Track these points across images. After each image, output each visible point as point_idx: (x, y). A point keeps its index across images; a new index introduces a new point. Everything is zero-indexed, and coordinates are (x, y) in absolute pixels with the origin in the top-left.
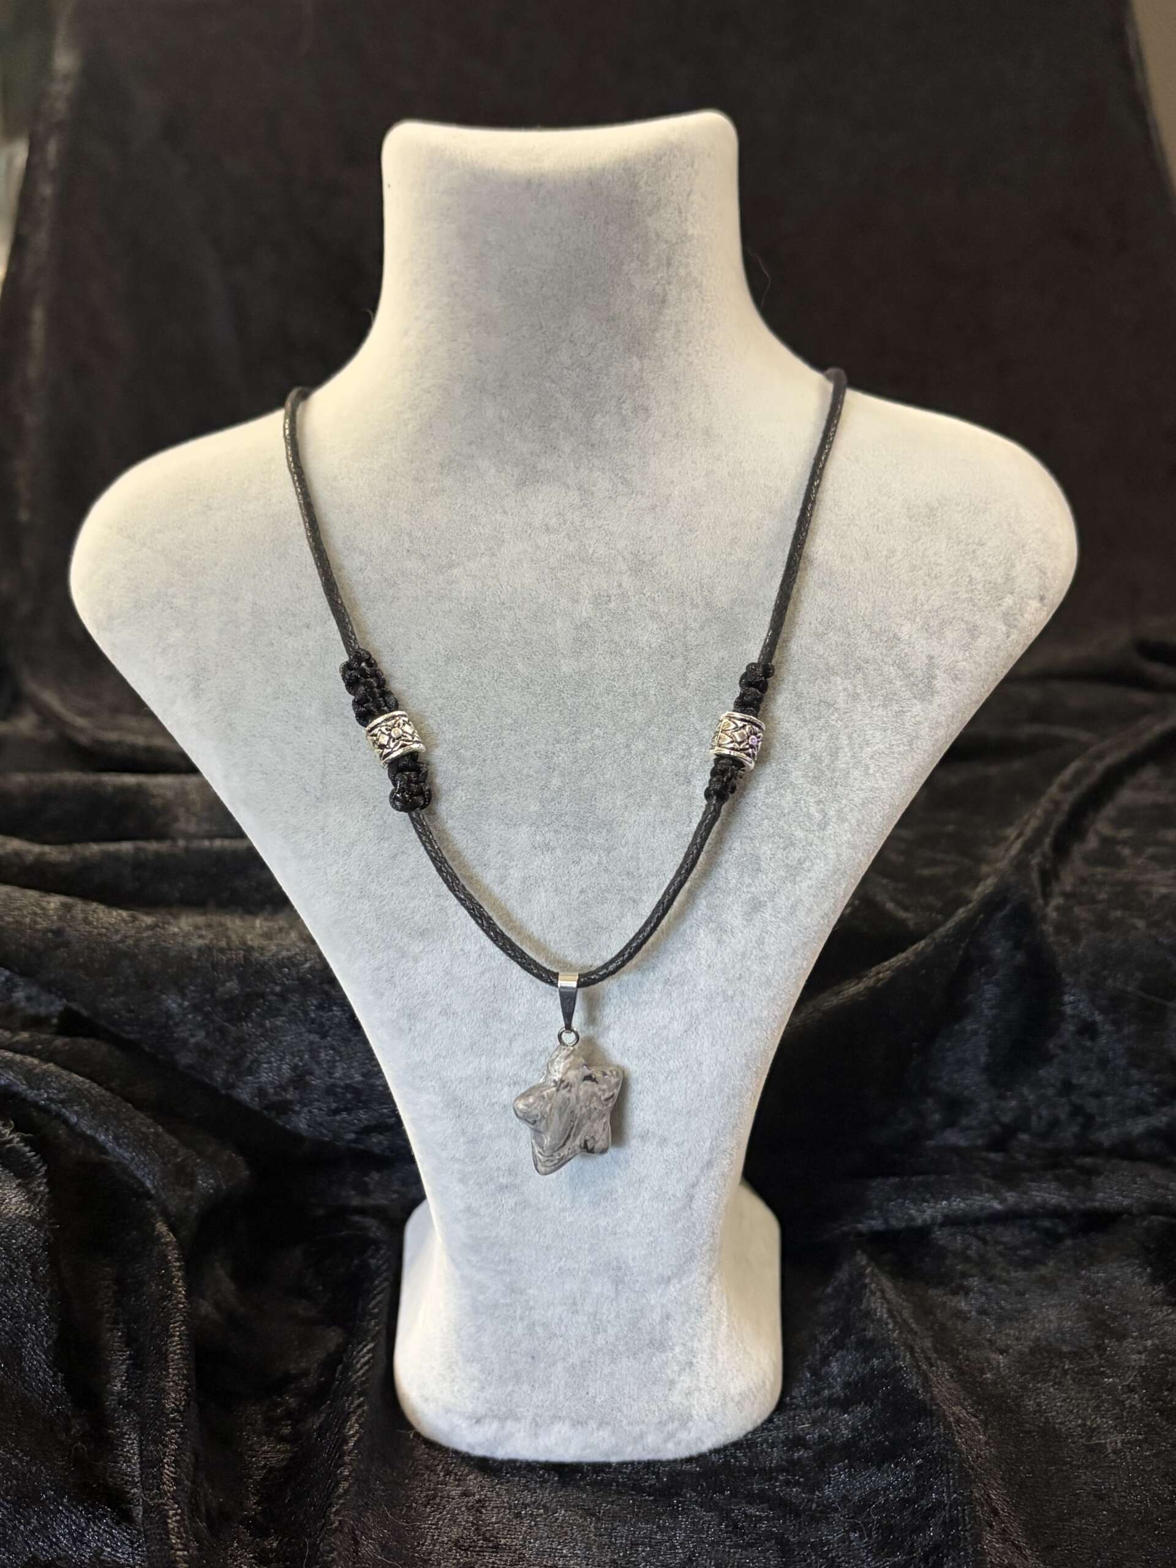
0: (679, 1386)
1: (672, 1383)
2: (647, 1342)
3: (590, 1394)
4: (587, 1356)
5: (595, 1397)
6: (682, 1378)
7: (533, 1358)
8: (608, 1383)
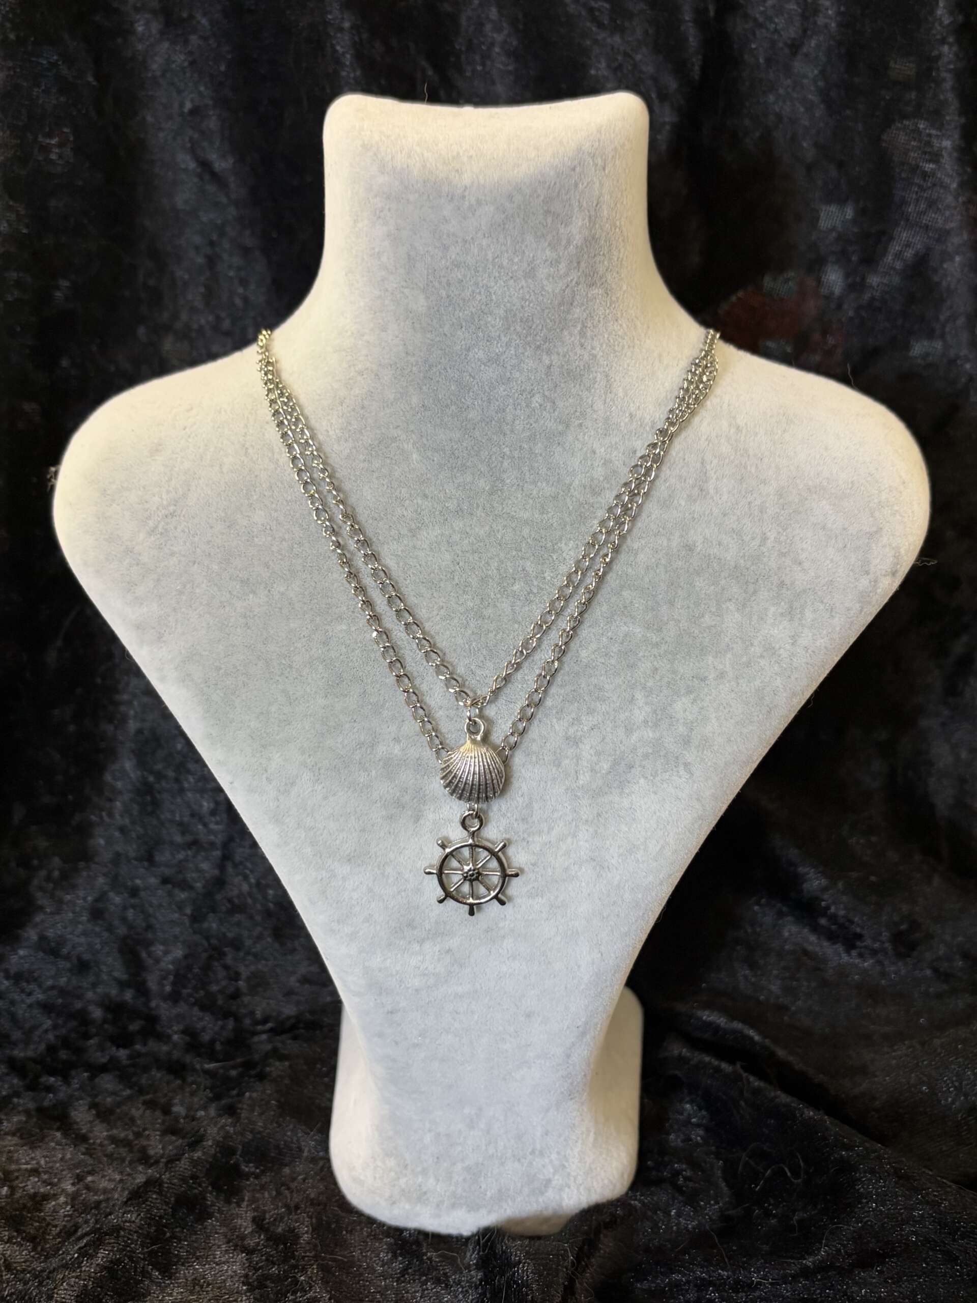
0: (554, 1183)
1: (549, 1181)
2: (530, 1150)
3: (482, 1190)
4: (481, 1160)
5: (486, 1191)
6: (556, 1177)
7: (438, 1158)
8: (496, 1181)
